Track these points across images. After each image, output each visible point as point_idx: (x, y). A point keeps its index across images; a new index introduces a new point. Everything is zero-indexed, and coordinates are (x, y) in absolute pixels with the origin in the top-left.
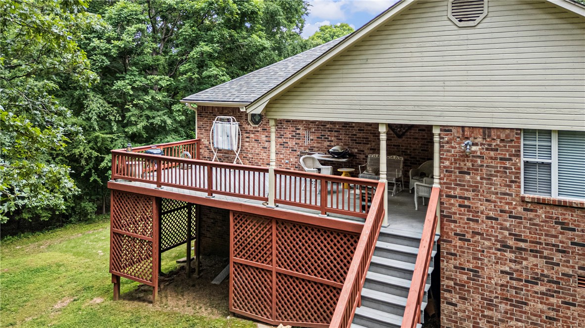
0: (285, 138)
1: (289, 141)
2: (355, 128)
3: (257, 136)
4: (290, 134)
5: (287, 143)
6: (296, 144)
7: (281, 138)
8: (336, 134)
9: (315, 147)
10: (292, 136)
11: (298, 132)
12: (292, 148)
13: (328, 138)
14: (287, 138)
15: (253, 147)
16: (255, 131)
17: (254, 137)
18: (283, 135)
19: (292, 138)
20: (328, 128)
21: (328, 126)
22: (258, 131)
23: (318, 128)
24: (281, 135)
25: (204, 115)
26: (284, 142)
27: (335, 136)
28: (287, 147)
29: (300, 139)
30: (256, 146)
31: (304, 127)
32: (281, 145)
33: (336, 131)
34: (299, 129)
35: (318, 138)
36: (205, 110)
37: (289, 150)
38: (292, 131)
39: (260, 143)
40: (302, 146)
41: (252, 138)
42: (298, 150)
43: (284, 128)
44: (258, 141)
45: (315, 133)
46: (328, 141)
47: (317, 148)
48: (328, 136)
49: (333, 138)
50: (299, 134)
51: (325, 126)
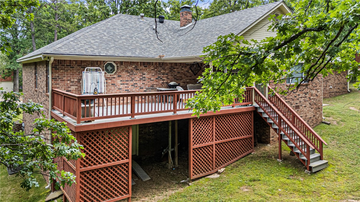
0: (135, 81)
1: (138, 82)
2: (176, 72)
3: (114, 81)
4: (138, 78)
5: (137, 84)
6: (143, 84)
7: (133, 81)
8: (166, 76)
9: (154, 85)
10: (140, 79)
11: (144, 76)
12: (140, 87)
13: (162, 79)
14: (137, 81)
15: (110, 89)
16: (112, 78)
17: (111, 82)
18: (134, 79)
19: (140, 81)
20: (162, 73)
21: (162, 71)
22: (114, 78)
23: (156, 73)
24: (132, 79)
25: (60, 67)
26: (134, 84)
27: (166, 77)
28: (137, 87)
29: (145, 80)
30: (113, 88)
31: (148, 73)
32: (132, 85)
33: (166, 74)
34: (144, 74)
35: (156, 79)
36: (61, 64)
37: (138, 88)
38: (140, 76)
39: (116, 86)
40: (146, 85)
41: (109, 83)
42: (144, 87)
43: (134, 74)
44: (115, 84)
45: (154, 76)
46: (162, 80)
47: (156, 85)
48: (162, 77)
49: (165, 78)
50: (145, 77)
51: (160, 71)
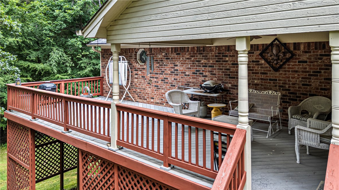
0: (165, 74)
1: (169, 77)
2: (229, 62)
3: (143, 73)
4: (169, 70)
5: (167, 79)
6: (175, 79)
7: (162, 74)
8: (210, 69)
9: (190, 82)
10: (171, 72)
11: (176, 68)
12: (171, 83)
13: (202, 74)
14: (167, 74)
15: (140, 83)
16: (142, 68)
17: (141, 74)
18: (164, 72)
19: (171, 74)
20: (202, 64)
21: (202, 62)
22: (144, 69)
23: (193, 63)
24: (162, 72)
25: (106, 56)
26: (165, 78)
27: (209, 71)
28: (167, 83)
29: (177, 75)
30: (143, 82)
31: (182, 63)
32: (162, 80)
33: (210, 66)
34: (177, 66)
35: (193, 73)
36: (106, 53)
37: (169, 85)
38: (171, 68)
39: (146, 79)
40: (179, 82)
41: (140, 75)
42: (176, 85)
43: (164, 65)
44: (144, 77)
45: (190, 68)
46: (203, 76)
47: (193, 83)
48: (203, 71)
49: (207, 73)
50: (177, 70)
51: (200, 61)
